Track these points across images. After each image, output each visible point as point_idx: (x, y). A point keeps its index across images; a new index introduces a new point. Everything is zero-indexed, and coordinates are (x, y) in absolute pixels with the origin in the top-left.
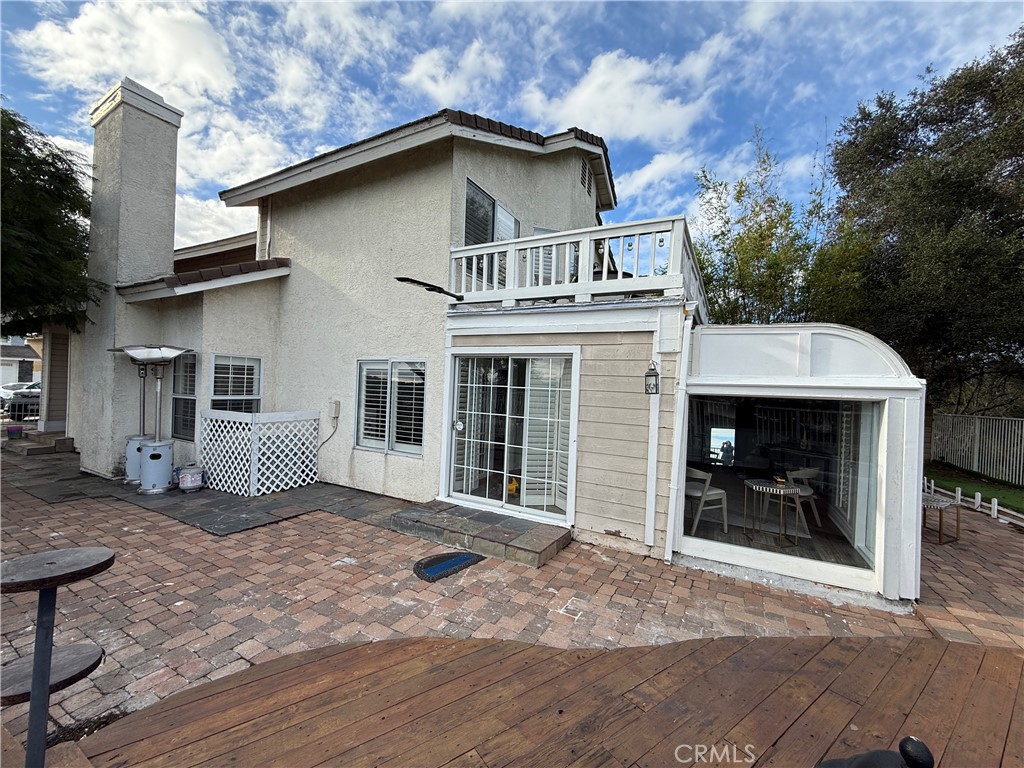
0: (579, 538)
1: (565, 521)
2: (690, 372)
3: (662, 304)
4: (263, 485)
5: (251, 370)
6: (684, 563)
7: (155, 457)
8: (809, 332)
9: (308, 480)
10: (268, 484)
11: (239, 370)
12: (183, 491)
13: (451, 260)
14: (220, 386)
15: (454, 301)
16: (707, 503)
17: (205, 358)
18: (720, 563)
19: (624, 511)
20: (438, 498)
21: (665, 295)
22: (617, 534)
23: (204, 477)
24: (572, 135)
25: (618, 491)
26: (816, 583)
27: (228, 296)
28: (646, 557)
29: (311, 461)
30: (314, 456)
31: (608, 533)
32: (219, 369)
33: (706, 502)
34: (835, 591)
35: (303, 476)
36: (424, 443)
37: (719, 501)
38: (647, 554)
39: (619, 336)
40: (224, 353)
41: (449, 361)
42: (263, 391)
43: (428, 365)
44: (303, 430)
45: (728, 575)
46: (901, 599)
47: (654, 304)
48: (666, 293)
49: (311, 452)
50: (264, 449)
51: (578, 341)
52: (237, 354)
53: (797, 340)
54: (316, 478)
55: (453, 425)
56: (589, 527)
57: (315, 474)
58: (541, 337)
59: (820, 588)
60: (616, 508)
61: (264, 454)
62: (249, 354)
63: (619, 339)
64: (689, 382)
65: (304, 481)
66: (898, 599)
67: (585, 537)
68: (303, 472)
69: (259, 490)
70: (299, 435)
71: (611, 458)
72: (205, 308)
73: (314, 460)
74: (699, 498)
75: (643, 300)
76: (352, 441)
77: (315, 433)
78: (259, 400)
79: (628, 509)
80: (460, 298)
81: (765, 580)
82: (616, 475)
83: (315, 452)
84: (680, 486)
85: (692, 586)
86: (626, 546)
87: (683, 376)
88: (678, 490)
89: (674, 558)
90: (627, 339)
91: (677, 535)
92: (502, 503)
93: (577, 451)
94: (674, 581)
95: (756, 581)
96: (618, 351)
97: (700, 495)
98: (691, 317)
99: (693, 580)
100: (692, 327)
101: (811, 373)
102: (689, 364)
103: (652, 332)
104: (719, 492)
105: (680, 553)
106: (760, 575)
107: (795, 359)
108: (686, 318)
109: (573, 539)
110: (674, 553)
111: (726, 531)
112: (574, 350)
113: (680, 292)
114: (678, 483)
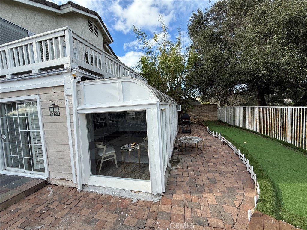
1: (44, 176)
2: (79, 104)
3: (64, 71)
6: (87, 189)
8: (120, 81)
18: (100, 187)
19: (66, 168)
21: (65, 67)
22: (64, 179)
24: (70, 5)
25: (62, 160)
26: (131, 191)
28: (74, 188)
31: (62, 179)
33: (104, 158)
34: (138, 194)
38: (74, 186)
39: (53, 89)
45: (101, 193)
46: (158, 194)
47: (61, 72)
51: (38, 92)
53: (116, 85)
55: (2, 137)
56: (55, 178)
58: (24, 92)
59: (133, 193)
60: (63, 168)
63: (53, 90)
64: (79, 108)
66: (157, 194)
67: (53, 182)
71: (58, 146)
75: (57, 71)
79: (67, 167)
81: (114, 193)
82: (61, 153)
84: (82, 156)
85: (75, 206)
86: (68, 184)
87: (73, 106)
88: (80, 158)
89: (84, 188)
90: (56, 90)
91: (83, 177)
92: (24, 170)
93: (46, 144)
94: (68, 205)
95: (110, 194)
96: (54, 96)
97: (102, 155)
98: (78, 77)
99: (80, 201)
100: (79, 82)
101: (124, 100)
102: (79, 100)
103: (63, 86)
104: (112, 152)
105: (86, 185)
106: (113, 191)
107: (117, 94)
108: (75, 78)
109: (49, 184)
110: (83, 185)
111: (117, 167)
112: (37, 97)
113: (69, 65)
114: (79, 155)
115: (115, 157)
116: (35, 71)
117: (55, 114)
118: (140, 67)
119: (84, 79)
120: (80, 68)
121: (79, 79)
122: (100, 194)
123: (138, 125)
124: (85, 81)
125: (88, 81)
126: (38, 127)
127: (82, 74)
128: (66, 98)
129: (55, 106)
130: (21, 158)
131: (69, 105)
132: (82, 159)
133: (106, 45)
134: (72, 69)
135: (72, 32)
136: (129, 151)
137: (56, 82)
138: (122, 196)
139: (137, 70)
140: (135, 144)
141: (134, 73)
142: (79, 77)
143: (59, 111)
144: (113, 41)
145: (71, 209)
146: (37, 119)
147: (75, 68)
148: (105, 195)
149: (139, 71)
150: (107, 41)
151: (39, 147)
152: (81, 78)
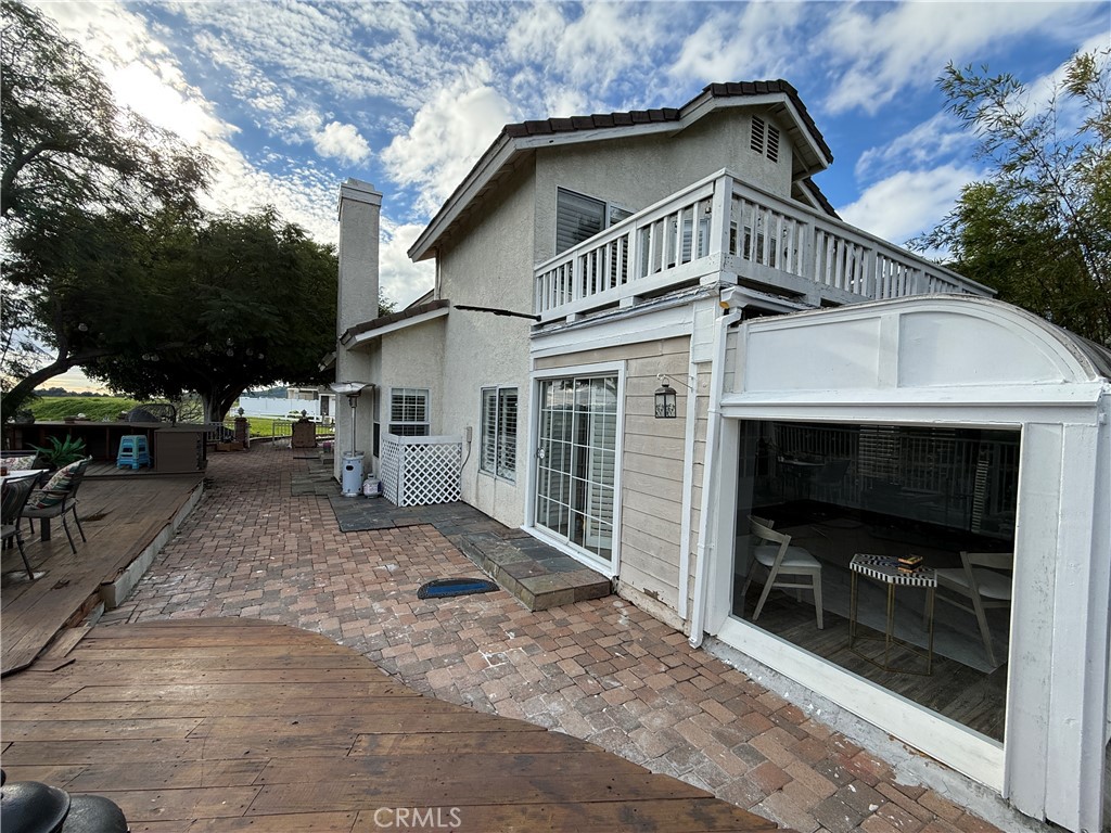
0: (622, 593)
1: (608, 570)
2: (726, 389)
3: (698, 296)
4: (408, 497)
5: (422, 400)
6: (716, 651)
7: (350, 468)
8: (895, 313)
9: (451, 498)
10: (413, 497)
11: (411, 400)
12: (366, 497)
13: (535, 279)
14: (396, 414)
15: (535, 322)
16: (780, 578)
17: (383, 391)
18: (761, 664)
19: (662, 568)
20: (522, 527)
21: (702, 284)
22: (654, 595)
23: (380, 487)
24: (710, 94)
25: (655, 541)
26: (892, 738)
27: (401, 338)
28: (678, 631)
29: (454, 481)
30: (457, 477)
31: (647, 593)
32: (397, 399)
33: (778, 575)
34: (921, 762)
35: (446, 494)
36: (517, 469)
37: (808, 579)
38: (679, 627)
39: (659, 344)
40: (399, 386)
41: (532, 385)
42: (431, 419)
43: (519, 390)
44: (446, 453)
45: (763, 684)
46: (1046, 821)
47: (690, 299)
48: (703, 282)
49: (454, 473)
50: (409, 467)
51: (624, 354)
52: (409, 386)
53: (876, 328)
54: (458, 497)
55: (537, 453)
56: (633, 584)
57: (458, 493)
58: (595, 354)
59: (896, 748)
60: (654, 562)
61: (409, 471)
62: (419, 386)
63: (660, 349)
64: (725, 402)
65: (446, 498)
66: (1042, 819)
67: (626, 593)
68: (446, 490)
69: (405, 502)
70: (442, 457)
71: (651, 500)
72: (383, 350)
73: (458, 481)
74: (770, 568)
75: (679, 296)
76: (478, 466)
77: (458, 456)
78: (428, 426)
79: (666, 566)
80: (539, 318)
81: (811, 707)
82: (656, 522)
83: (458, 473)
84: (713, 545)
85: (688, 680)
86: (661, 613)
87: (713, 394)
88: (708, 550)
89: (706, 642)
90: (667, 349)
91: (710, 612)
92: (567, 539)
93: (623, 488)
94: (670, 668)
95: (798, 703)
96: (660, 365)
97: (771, 564)
98: (736, 310)
99: (700, 675)
100: (734, 325)
101: (899, 382)
102: (730, 376)
103: (690, 336)
104: (805, 565)
105: (715, 637)
106: (807, 697)
107: (873, 360)
108: (726, 312)
109: (616, 594)
110: (706, 635)
111: (821, 626)
112: (619, 366)
113: (716, 278)
114: (708, 540)
115: (817, 587)
116: (627, 303)
117: (666, 413)
118: (950, 238)
119: (750, 312)
120: (743, 282)
121: (735, 315)
122: (758, 685)
123: (906, 491)
124: (754, 320)
125: (765, 319)
126: (611, 443)
127: (747, 300)
128: (693, 371)
129: (669, 392)
130: (565, 510)
131: (697, 392)
132: (714, 555)
133: (800, 184)
134: (721, 288)
135: (735, 180)
136: (890, 580)
137: (673, 326)
138: (846, 733)
139: (930, 255)
140: (918, 564)
141: (924, 269)
142: (738, 308)
143: (675, 407)
144: (830, 159)
145: (678, 682)
146: (612, 420)
147: (730, 285)
148: (779, 699)
149: (945, 255)
150: (805, 167)
151: (607, 493)
152: (740, 311)
